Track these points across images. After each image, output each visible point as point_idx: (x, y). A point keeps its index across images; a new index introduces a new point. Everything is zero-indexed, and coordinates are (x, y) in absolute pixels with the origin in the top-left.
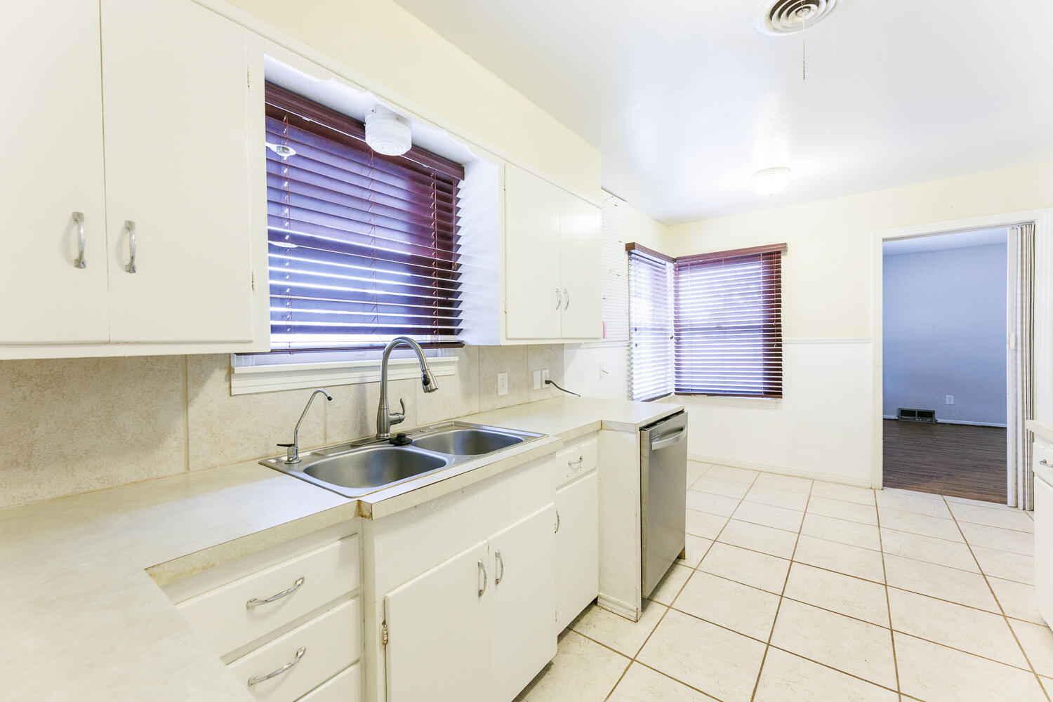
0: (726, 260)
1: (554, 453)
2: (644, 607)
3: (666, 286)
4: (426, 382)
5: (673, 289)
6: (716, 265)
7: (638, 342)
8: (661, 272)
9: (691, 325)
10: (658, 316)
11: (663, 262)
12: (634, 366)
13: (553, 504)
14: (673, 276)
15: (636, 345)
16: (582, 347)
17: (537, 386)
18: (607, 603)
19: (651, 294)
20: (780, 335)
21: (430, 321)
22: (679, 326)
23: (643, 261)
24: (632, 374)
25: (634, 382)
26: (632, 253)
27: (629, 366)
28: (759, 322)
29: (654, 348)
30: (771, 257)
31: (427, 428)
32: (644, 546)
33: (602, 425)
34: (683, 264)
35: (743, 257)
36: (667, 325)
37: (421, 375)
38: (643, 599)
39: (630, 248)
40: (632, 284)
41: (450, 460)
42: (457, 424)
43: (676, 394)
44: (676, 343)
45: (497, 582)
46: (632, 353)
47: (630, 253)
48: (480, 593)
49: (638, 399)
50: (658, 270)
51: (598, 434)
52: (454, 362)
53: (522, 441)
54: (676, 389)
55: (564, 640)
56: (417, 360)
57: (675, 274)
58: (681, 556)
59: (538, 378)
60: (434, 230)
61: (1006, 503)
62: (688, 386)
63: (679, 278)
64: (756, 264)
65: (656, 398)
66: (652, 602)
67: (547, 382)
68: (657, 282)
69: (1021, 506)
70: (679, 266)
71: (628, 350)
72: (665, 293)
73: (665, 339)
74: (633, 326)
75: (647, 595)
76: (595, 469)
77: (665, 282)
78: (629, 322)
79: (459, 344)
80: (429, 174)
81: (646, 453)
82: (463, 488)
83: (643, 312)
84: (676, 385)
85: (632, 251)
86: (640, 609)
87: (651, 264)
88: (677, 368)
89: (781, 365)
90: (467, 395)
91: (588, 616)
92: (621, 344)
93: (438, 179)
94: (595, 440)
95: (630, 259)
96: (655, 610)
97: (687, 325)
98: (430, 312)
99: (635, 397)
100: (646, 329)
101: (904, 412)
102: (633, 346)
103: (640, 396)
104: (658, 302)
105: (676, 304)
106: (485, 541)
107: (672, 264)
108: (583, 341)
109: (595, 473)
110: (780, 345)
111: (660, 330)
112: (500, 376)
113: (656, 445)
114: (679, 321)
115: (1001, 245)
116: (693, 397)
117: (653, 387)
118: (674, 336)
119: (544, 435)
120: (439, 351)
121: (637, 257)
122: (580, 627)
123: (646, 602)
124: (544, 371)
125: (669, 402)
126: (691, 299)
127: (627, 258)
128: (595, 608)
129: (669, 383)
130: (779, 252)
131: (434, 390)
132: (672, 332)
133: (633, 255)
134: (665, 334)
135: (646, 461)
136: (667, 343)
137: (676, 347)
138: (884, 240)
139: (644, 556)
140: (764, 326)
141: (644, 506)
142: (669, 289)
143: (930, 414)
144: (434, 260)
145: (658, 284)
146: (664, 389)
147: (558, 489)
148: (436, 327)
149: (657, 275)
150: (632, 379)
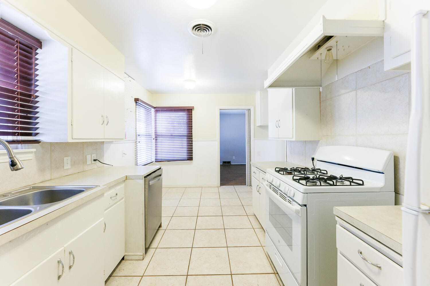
0: (174, 110)
1: (104, 194)
2: (146, 253)
3: (151, 118)
4: (13, 164)
5: (154, 119)
6: (171, 112)
7: (140, 141)
8: (149, 112)
9: (162, 134)
10: (148, 130)
11: (150, 108)
12: (138, 151)
13: (103, 218)
14: (154, 114)
15: (139, 142)
16: (113, 143)
17: (89, 162)
18: (129, 257)
19: (145, 121)
20: (192, 138)
21: (13, 128)
22: (157, 134)
23: (142, 107)
24: (137, 154)
25: (138, 158)
26: (137, 103)
27: (136, 151)
28: (185, 133)
29: (147, 143)
30: (189, 111)
31: (10, 193)
32: (146, 226)
33: (127, 178)
34: (158, 110)
35: (180, 110)
36: (152, 134)
37: (8, 160)
38: (146, 249)
39: (136, 100)
40: (137, 116)
41: (35, 209)
42: (34, 188)
43: (155, 162)
44: (155, 141)
45: (70, 267)
46: (137, 146)
47: (136, 103)
48: (59, 277)
49: (140, 165)
50: (148, 111)
51: (125, 182)
52: (32, 152)
53: (84, 191)
54: (156, 160)
55: (108, 283)
56: (5, 151)
57: (155, 114)
58: (160, 226)
59: (89, 158)
60: (17, 73)
61: (246, 185)
62: (160, 158)
63: (156, 115)
64: (184, 113)
65: (147, 164)
66: (149, 249)
67: (95, 160)
68: (148, 116)
69: (249, 185)
70: (157, 110)
71: (135, 144)
72: (151, 121)
73: (151, 139)
74: (138, 134)
75: (147, 246)
76: (123, 198)
77: (151, 116)
78: (136, 132)
79: (37, 142)
80: (14, 40)
81: (147, 187)
82: (47, 222)
83: (142, 128)
84: (155, 158)
85: (137, 102)
86: (144, 254)
87: (145, 108)
88: (156, 151)
89: (192, 149)
90: (42, 170)
91: (120, 266)
92: (132, 141)
93: (20, 43)
94: (123, 185)
95: (136, 105)
96: (151, 251)
97: (160, 134)
98: (13, 122)
99: (138, 164)
100: (143, 135)
101: (224, 162)
102: (138, 142)
103: (141, 163)
104: (148, 124)
105: (155, 125)
106: (63, 248)
107: (154, 109)
108: (114, 140)
109: (123, 200)
110: (192, 142)
111: (148, 136)
112: (65, 159)
113: (151, 183)
114: (157, 132)
115: (244, 115)
116: (162, 162)
117: (146, 160)
118: (155, 138)
119: (97, 186)
120: (19, 145)
121: (140, 104)
122: (116, 273)
123: (147, 249)
124: (93, 155)
125: (153, 165)
126: (162, 124)
127: (135, 104)
128: (123, 261)
129: (153, 158)
130: (192, 109)
131: (20, 169)
132: (154, 137)
133: (138, 104)
134: (151, 137)
135: (147, 190)
136: (152, 141)
137: (155, 143)
138: (220, 109)
139: (146, 230)
140: (187, 135)
141: (146, 209)
142: (152, 119)
143: (229, 162)
144: (16, 91)
145: (148, 117)
146: (151, 160)
147: (105, 210)
148: (18, 131)
149: (148, 113)
150: (137, 156)
